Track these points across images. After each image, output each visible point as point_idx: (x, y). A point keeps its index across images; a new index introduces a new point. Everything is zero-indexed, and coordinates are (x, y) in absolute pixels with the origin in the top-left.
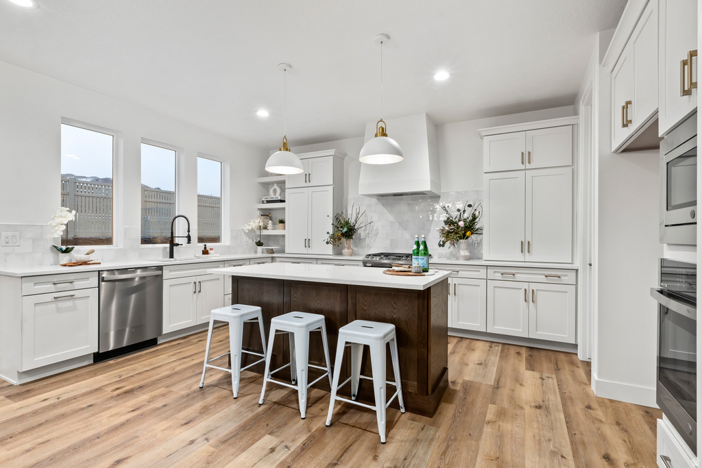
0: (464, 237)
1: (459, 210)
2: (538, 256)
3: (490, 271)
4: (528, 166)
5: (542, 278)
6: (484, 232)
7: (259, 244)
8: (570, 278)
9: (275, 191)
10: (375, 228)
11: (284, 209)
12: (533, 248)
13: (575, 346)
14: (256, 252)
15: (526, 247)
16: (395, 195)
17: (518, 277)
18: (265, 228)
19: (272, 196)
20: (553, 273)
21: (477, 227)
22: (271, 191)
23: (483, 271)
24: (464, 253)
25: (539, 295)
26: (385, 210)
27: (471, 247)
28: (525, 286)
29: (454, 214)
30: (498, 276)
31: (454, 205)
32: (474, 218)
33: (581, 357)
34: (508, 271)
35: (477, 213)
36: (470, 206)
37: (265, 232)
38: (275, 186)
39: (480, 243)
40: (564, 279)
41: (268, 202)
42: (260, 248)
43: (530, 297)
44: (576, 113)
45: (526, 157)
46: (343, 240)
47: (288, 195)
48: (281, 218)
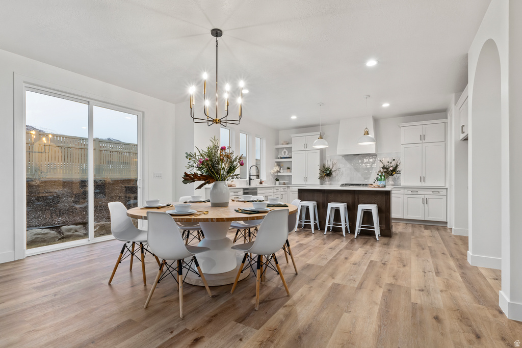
0: (392, 175)
1: (388, 162)
2: (428, 184)
3: (406, 190)
4: (424, 141)
5: (431, 193)
6: (401, 172)
7: (277, 180)
8: (444, 192)
9: (285, 152)
10: (341, 171)
11: (291, 161)
12: (426, 179)
13: (447, 222)
14: (275, 184)
15: (422, 179)
16: (354, 155)
17: (419, 193)
18: (279, 172)
19: (283, 155)
20: (436, 190)
21: (398, 170)
22: (283, 152)
23: (402, 190)
24: (391, 182)
25: (430, 201)
26: (347, 162)
27: (394, 180)
28: (423, 196)
29: (386, 164)
30: (410, 192)
31: (386, 159)
32: (397, 166)
33: (448, 226)
34: (414, 190)
35: (398, 164)
36: (394, 160)
37: (279, 174)
38: (285, 150)
39: (398, 178)
40: (441, 193)
41: (281, 158)
42: (277, 182)
43: (425, 202)
44: (446, 118)
45: (423, 137)
46: (326, 177)
47: (294, 155)
48: (288, 166)
